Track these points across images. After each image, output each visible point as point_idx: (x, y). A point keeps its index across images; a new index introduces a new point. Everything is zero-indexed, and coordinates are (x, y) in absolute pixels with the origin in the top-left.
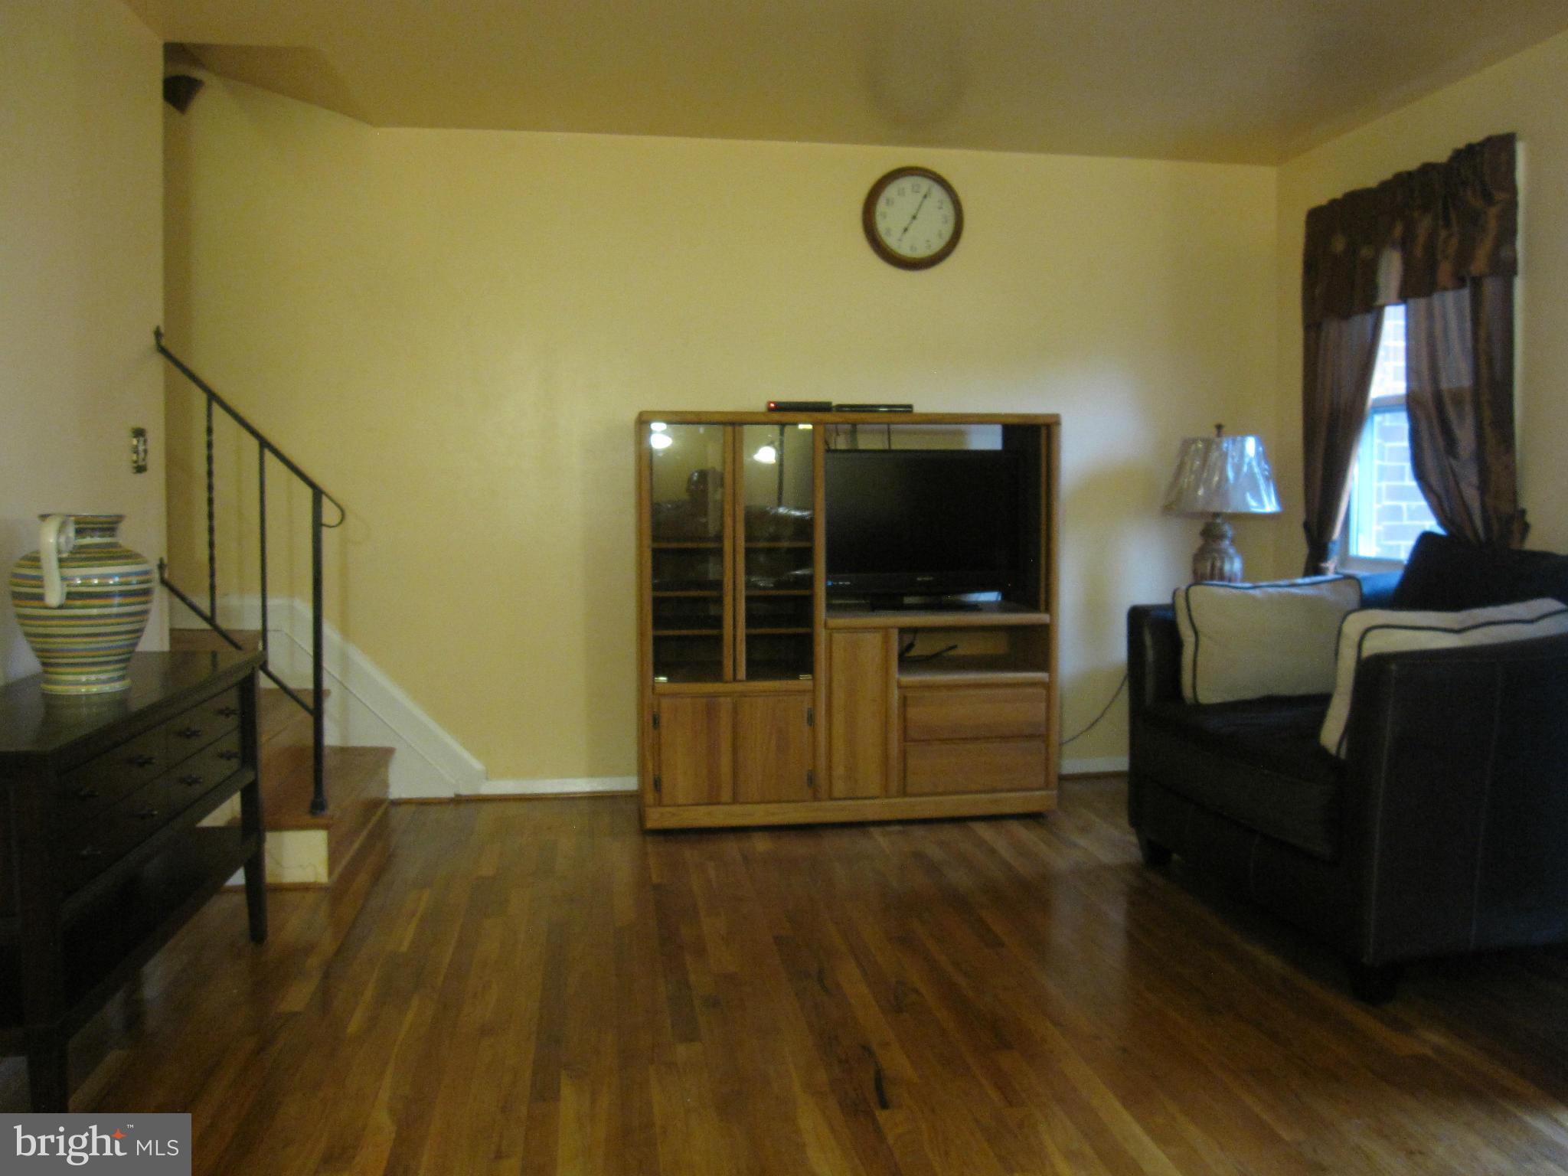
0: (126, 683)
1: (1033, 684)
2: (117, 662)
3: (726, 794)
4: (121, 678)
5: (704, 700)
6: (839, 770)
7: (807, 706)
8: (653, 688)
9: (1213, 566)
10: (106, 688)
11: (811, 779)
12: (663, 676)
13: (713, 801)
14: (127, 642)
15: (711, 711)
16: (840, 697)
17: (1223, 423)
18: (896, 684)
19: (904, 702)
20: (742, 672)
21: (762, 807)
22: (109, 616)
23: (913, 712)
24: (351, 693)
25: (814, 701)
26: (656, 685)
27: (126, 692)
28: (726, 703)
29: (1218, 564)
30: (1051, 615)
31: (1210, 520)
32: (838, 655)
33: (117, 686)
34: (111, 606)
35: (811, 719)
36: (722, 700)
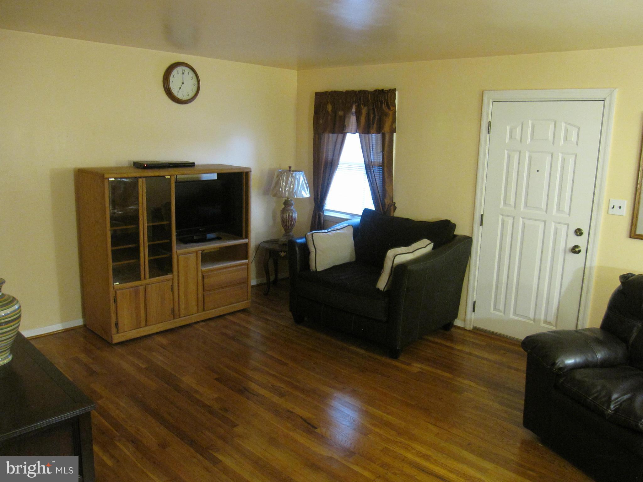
1: (242, 265)
3: (143, 323)
5: (134, 289)
6: (183, 306)
7: (171, 284)
8: (114, 287)
9: (289, 215)
11: (173, 311)
12: (117, 282)
13: (138, 327)
15: (137, 292)
16: (182, 279)
17: (291, 166)
18: (200, 271)
19: (203, 277)
20: (147, 276)
21: (156, 325)
23: (206, 281)
25: (173, 282)
26: (115, 286)
28: (141, 289)
29: (291, 214)
30: (249, 240)
31: (287, 199)
32: (181, 264)
35: (172, 289)
36: (140, 287)
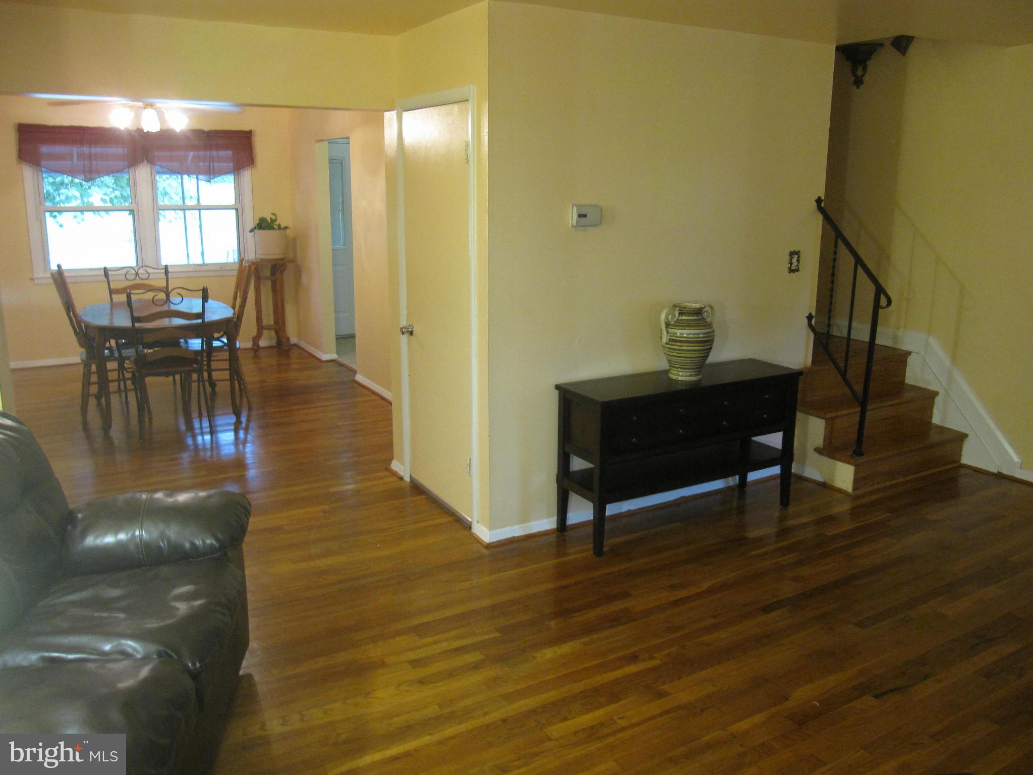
0: (700, 377)
2: (692, 369)
4: (696, 375)
10: (688, 379)
14: (698, 361)
22: (683, 350)
24: (950, 396)
27: (700, 380)
33: (694, 378)
34: (683, 346)
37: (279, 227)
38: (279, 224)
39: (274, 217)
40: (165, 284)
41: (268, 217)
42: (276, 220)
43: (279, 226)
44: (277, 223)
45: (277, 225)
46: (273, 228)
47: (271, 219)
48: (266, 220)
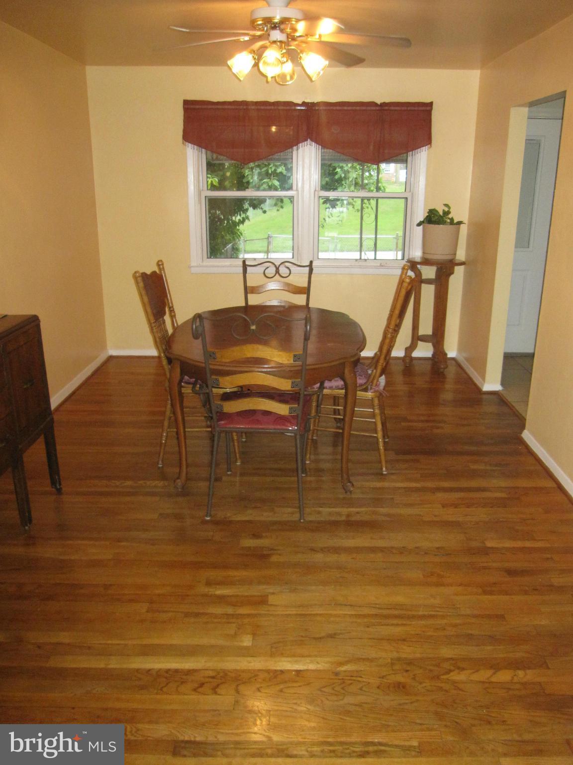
37: (452, 222)
38: (452, 218)
39: (446, 209)
40: (306, 285)
41: (441, 210)
42: (448, 213)
43: (452, 220)
44: (450, 216)
45: (449, 218)
46: (444, 223)
47: (444, 210)
48: (437, 211)
